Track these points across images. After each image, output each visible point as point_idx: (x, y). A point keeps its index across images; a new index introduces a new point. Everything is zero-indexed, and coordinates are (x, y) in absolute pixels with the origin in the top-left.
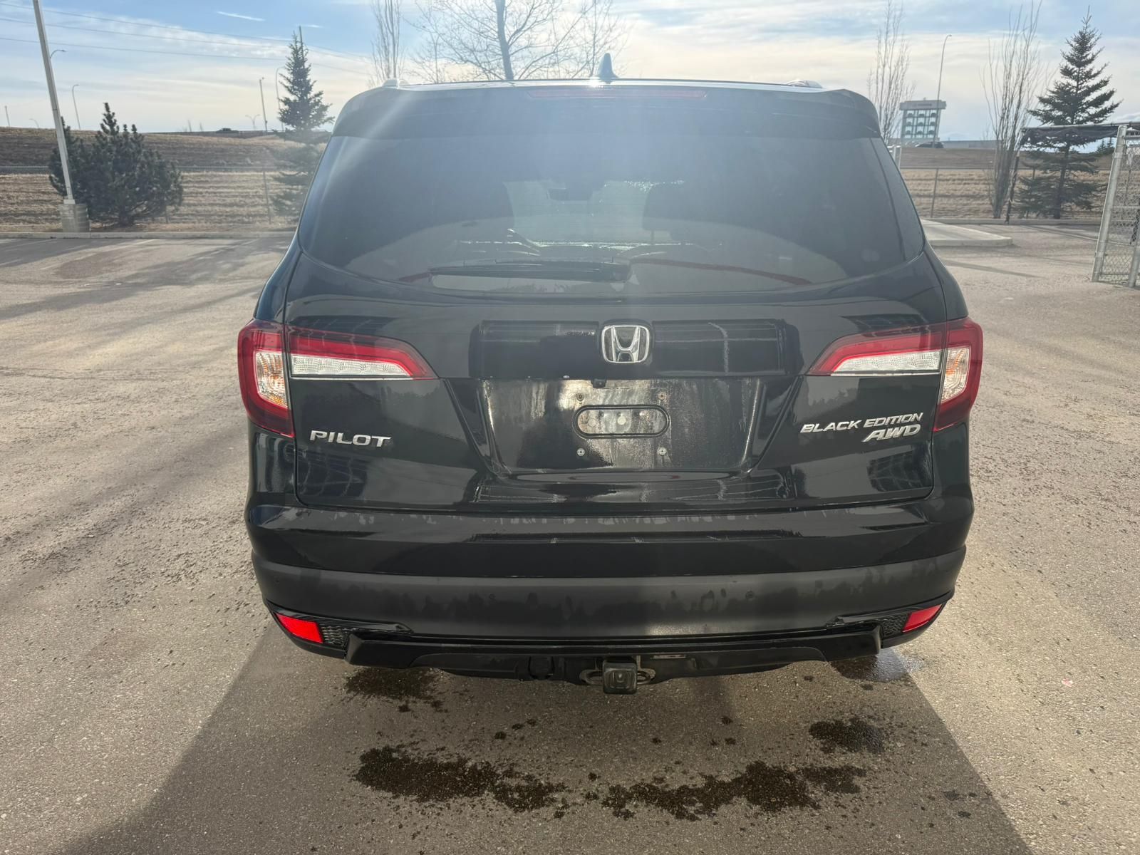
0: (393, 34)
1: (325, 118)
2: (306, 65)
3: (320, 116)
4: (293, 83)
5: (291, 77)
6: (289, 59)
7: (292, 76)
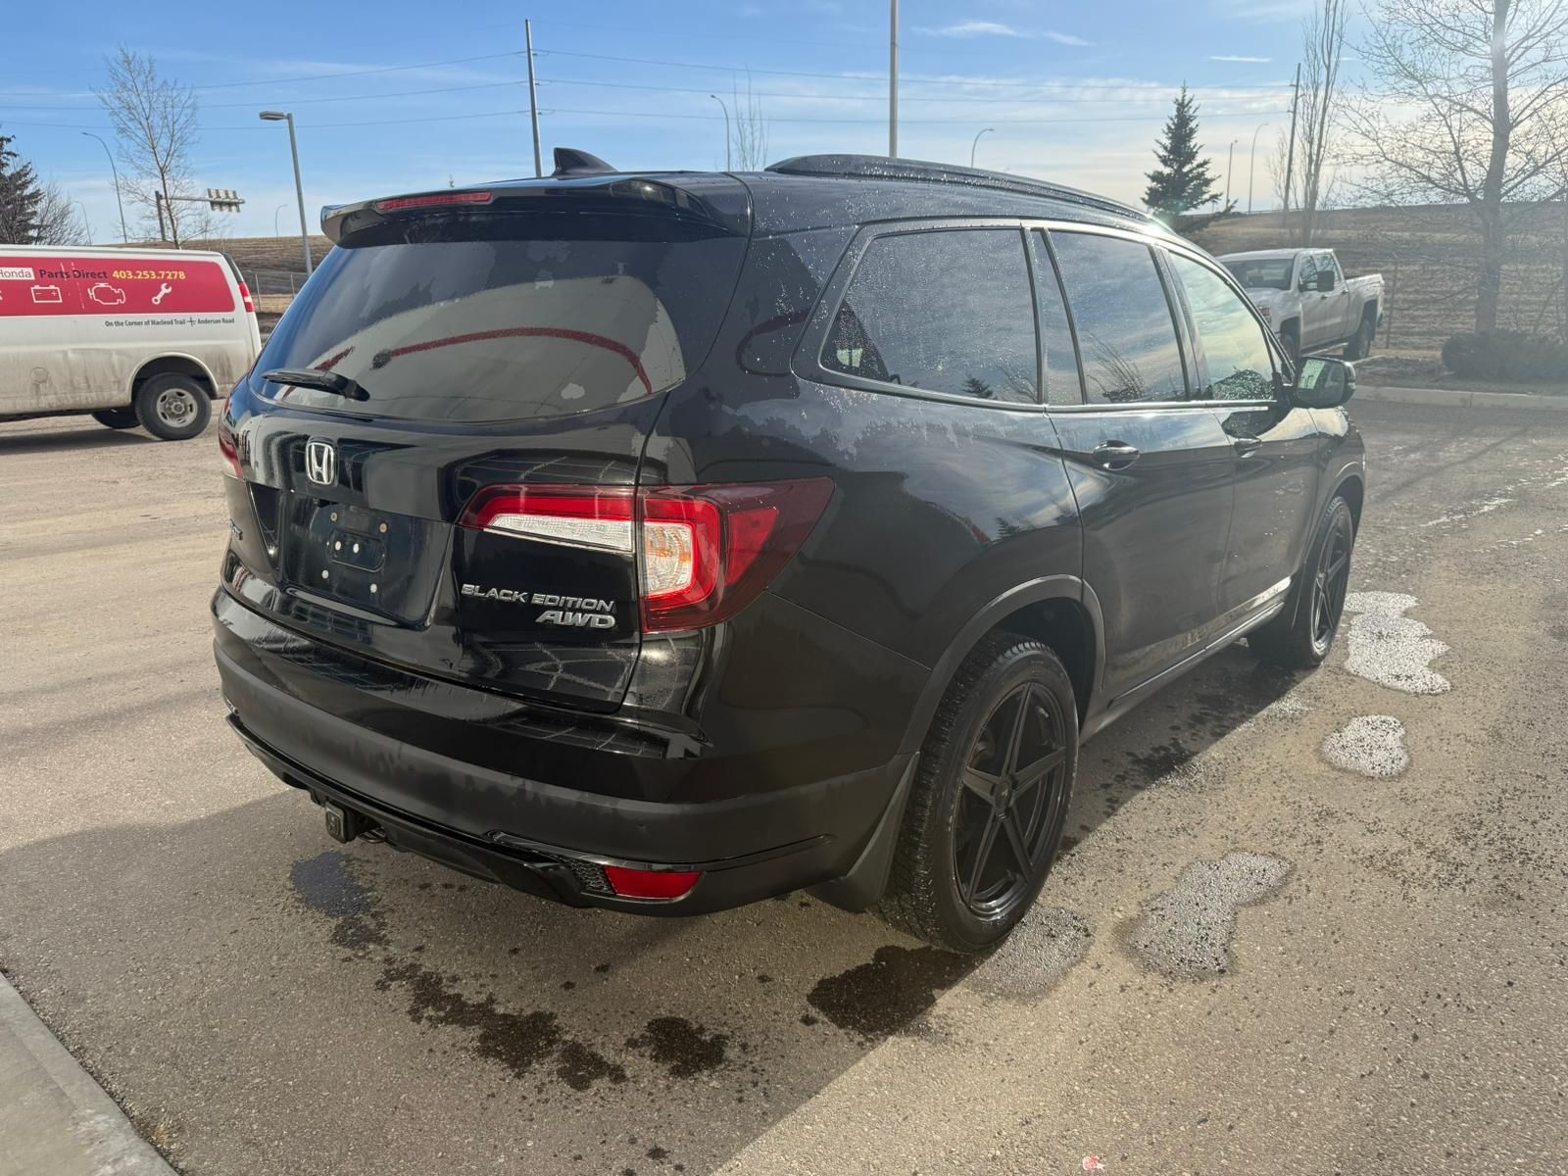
0: (1328, 68)
1: (1206, 196)
2: (1192, 125)
3: (1198, 192)
4: (1170, 152)
5: (1168, 143)
6: (1172, 119)
7: (1170, 141)
